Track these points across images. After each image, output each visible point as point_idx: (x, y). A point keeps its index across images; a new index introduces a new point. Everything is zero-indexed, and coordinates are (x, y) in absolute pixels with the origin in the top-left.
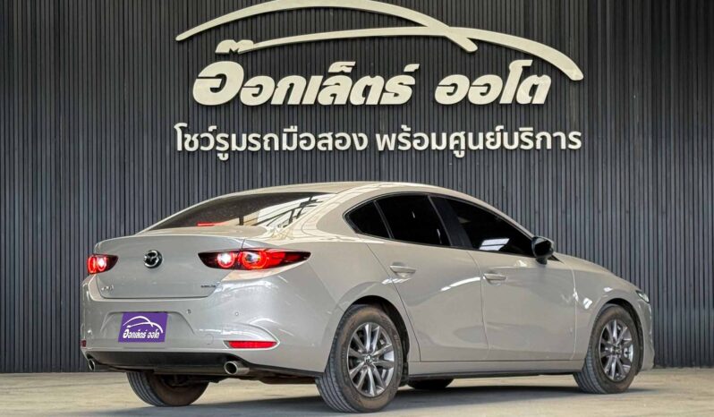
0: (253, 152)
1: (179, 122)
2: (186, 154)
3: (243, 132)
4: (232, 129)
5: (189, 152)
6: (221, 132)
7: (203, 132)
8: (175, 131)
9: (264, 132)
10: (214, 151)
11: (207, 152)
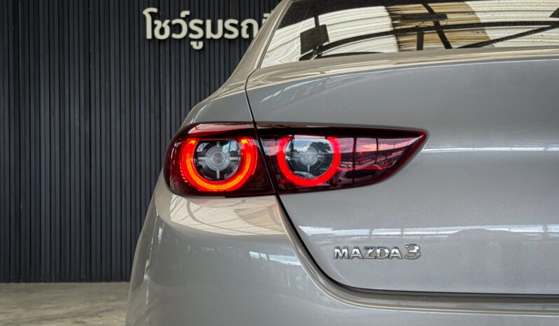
0: (230, 40)
1: (149, 7)
2: (157, 43)
3: (219, 18)
4: (207, 15)
5: (160, 40)
6: (194, 18)
7: (175, 18)
8: (144, 17)
9: (242, 16)
10: (187, 39)
11: (180, 40)
